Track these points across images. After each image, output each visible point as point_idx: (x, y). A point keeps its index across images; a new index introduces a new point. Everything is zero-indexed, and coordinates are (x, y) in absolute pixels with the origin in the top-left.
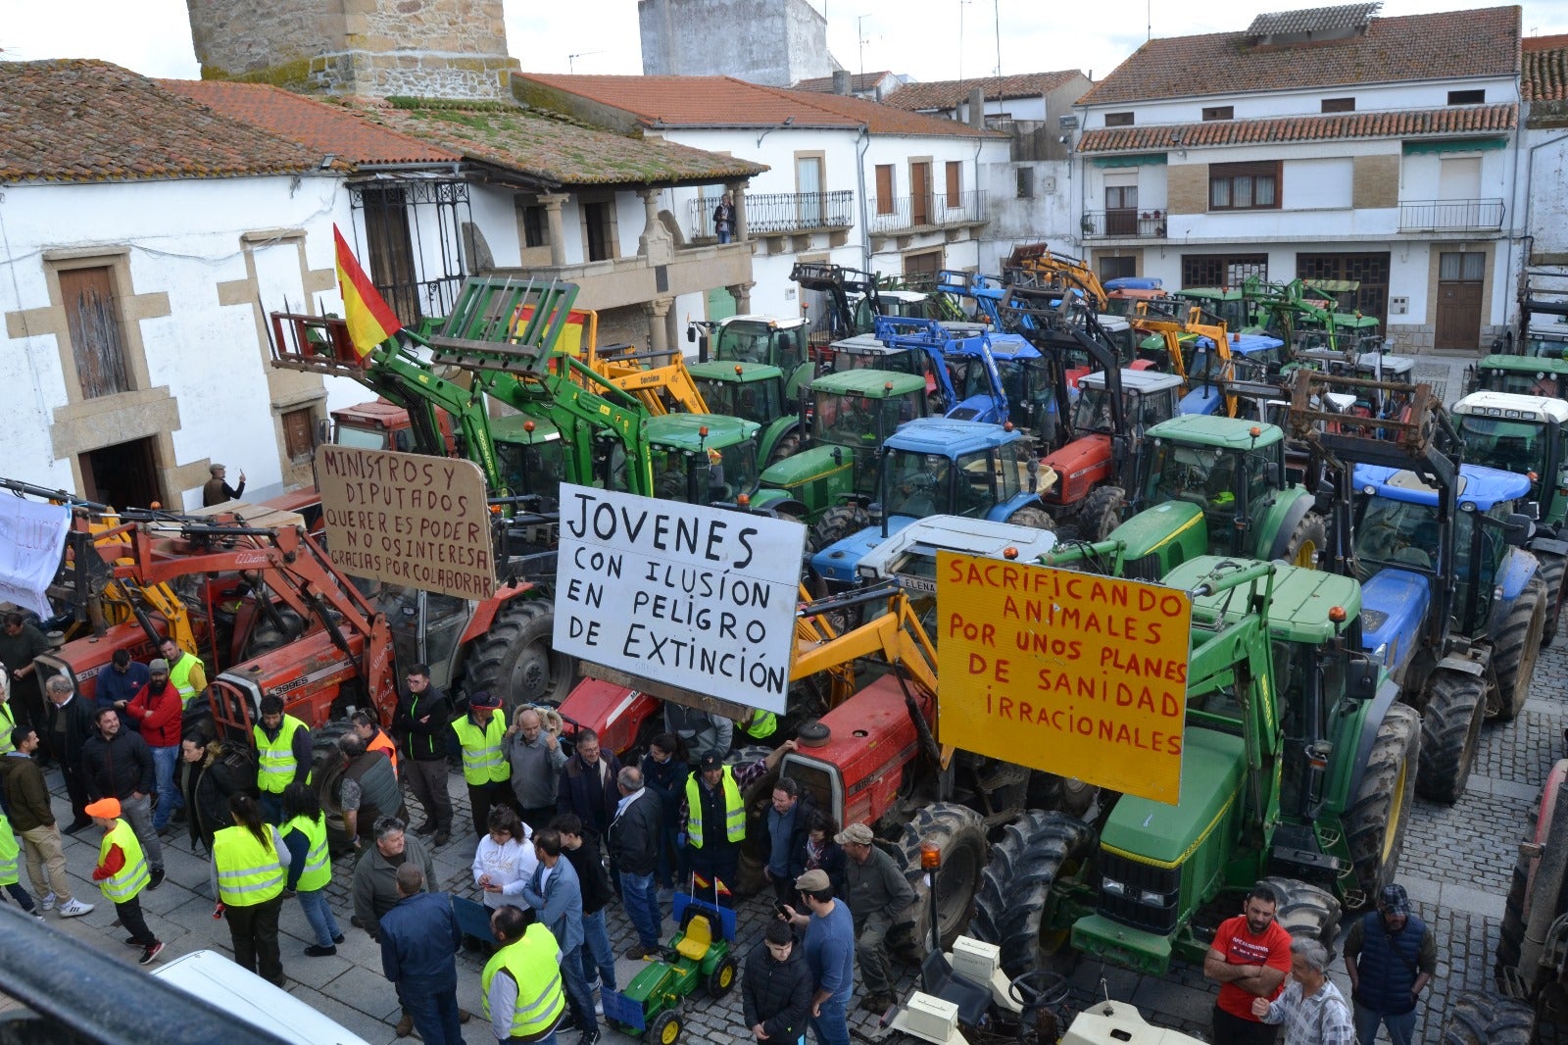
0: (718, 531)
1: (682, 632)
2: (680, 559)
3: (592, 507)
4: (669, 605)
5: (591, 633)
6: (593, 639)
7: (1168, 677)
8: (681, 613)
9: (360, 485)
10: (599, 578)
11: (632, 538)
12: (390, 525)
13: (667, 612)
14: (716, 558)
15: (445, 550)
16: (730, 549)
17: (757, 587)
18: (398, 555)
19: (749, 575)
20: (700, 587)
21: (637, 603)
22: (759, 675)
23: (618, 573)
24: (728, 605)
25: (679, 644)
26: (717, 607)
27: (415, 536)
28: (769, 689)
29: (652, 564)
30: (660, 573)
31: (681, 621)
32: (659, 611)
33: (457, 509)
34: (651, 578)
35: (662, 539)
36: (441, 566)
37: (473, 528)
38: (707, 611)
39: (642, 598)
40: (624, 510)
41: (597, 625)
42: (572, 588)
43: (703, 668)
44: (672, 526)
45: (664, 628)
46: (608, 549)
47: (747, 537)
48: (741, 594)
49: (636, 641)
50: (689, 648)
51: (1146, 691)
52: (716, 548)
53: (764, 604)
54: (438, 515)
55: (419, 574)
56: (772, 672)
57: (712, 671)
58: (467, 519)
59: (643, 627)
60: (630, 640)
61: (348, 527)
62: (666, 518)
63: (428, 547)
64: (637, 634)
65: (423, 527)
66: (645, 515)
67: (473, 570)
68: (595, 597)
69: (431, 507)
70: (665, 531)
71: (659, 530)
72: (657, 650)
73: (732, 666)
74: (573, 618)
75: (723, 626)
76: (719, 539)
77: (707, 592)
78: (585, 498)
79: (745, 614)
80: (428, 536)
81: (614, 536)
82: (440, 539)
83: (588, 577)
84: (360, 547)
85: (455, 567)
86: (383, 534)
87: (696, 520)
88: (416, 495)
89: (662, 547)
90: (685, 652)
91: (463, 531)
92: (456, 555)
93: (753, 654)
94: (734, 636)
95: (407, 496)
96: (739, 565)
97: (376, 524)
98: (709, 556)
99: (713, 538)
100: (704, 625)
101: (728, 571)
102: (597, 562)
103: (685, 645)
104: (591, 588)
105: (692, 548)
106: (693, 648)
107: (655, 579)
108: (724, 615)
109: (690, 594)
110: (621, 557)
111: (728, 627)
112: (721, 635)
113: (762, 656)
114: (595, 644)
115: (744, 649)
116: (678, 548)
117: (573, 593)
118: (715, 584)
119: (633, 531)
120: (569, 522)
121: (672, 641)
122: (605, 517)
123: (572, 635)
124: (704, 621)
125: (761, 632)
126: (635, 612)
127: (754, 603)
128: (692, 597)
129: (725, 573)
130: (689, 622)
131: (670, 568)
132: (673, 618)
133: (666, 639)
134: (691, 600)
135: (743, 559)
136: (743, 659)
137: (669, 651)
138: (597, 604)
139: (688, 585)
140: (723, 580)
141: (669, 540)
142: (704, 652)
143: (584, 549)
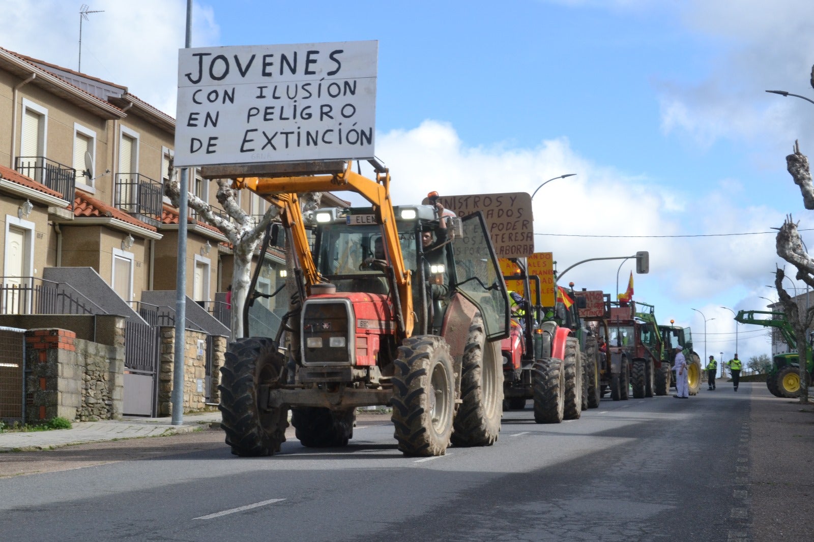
0: (312, 57)
1: (289, 126)
2: (283, 80)
3: (207, 60)
4: (277, 112)
5: (210, 145)
6: (211, 149)
8: (288, 113)
10: (217, 106)
11: (243, 74)
13: (275, 116)
14: (314, 73)
16: (323, 65)
17: (346, 83)
20: (302, 93)
21: (249, 116)
22: (353, 137)
23: (232, 100)
24: (325, 99)
25: (287, 134)
26: (315, 105)
28: (362, 144)
29: (261, 88)
30: (268, 92)
31: (288, 119)
32: (269, 117)
34: (261, 97)
35: (268, 69)
38: (309, 107)
39: (254, 112)
40: (236, 57)
41: (215, 138)
42: (191, 119)
43: (308, 144)
44: (276, 60)
45: (271, 128)
46: (221, 87)
47: (335, 56)
48: (334, 90)
49: (251, 140)
50: (296, 135)
52: (312, 67)
53: (353, 93)
56: (363, 133)
57: (315, 143)
59: (256, 130)
60: (245, 141)
62: (271, 56)
64: (250, 136)
66: (253, 57)
68: (212, 120)
70: (271, 64)
71: (265, 65)
72: (269, 141)
73: (333, 137)
74: (193, 140)
75: (322, 113)
76: (314, 61)
77: (308, 95)
78: (201, 55)
79: (337, 104)
81: (228, 76)
83: (205, 108)
87: (295, 54)
89: (269, 75)
90: (293, 139)
93: (347, 125)
94: (331, 118)
96: (330, 74)
98: (307, 72)
99: (309, 61)
100: (307, 116)
101: (323, 79)
102: (213, 97)
103: (292, 133)
104: (208, 115)
105: (294, 71)
106: (299, 133)
107: (264, 97)
108: (322, 107)
109: (294, 100)
110: (234, 89)
111: (326, 114)
112: (321, 119)
113: (354, 125)
114: (214, 152)
115: (340, 124)
116: (282, 73)
117: (192, 122)
118: (313, 89)
119: (243, 70)
120: (186, 75)
121: (282, 133)
122: (220, 64)
123: (192, 151)
124: (307, 114)
125: (352, 110)
126: (248, 122)
127: (345, 94)
128: (295, 101)
129: (321, 80)
130: (294, 117)
131: (276, 87)
132: (281, 118)
133: (276, 133)
134: (295, 104)
135: (334, 69)
136: (340, 130)
137: (279, 141)
138: (215, 124)
139: (292, 94)
140: (320, 85)
141: (274, 69)
142: (308, 134)
143: (200, 90)
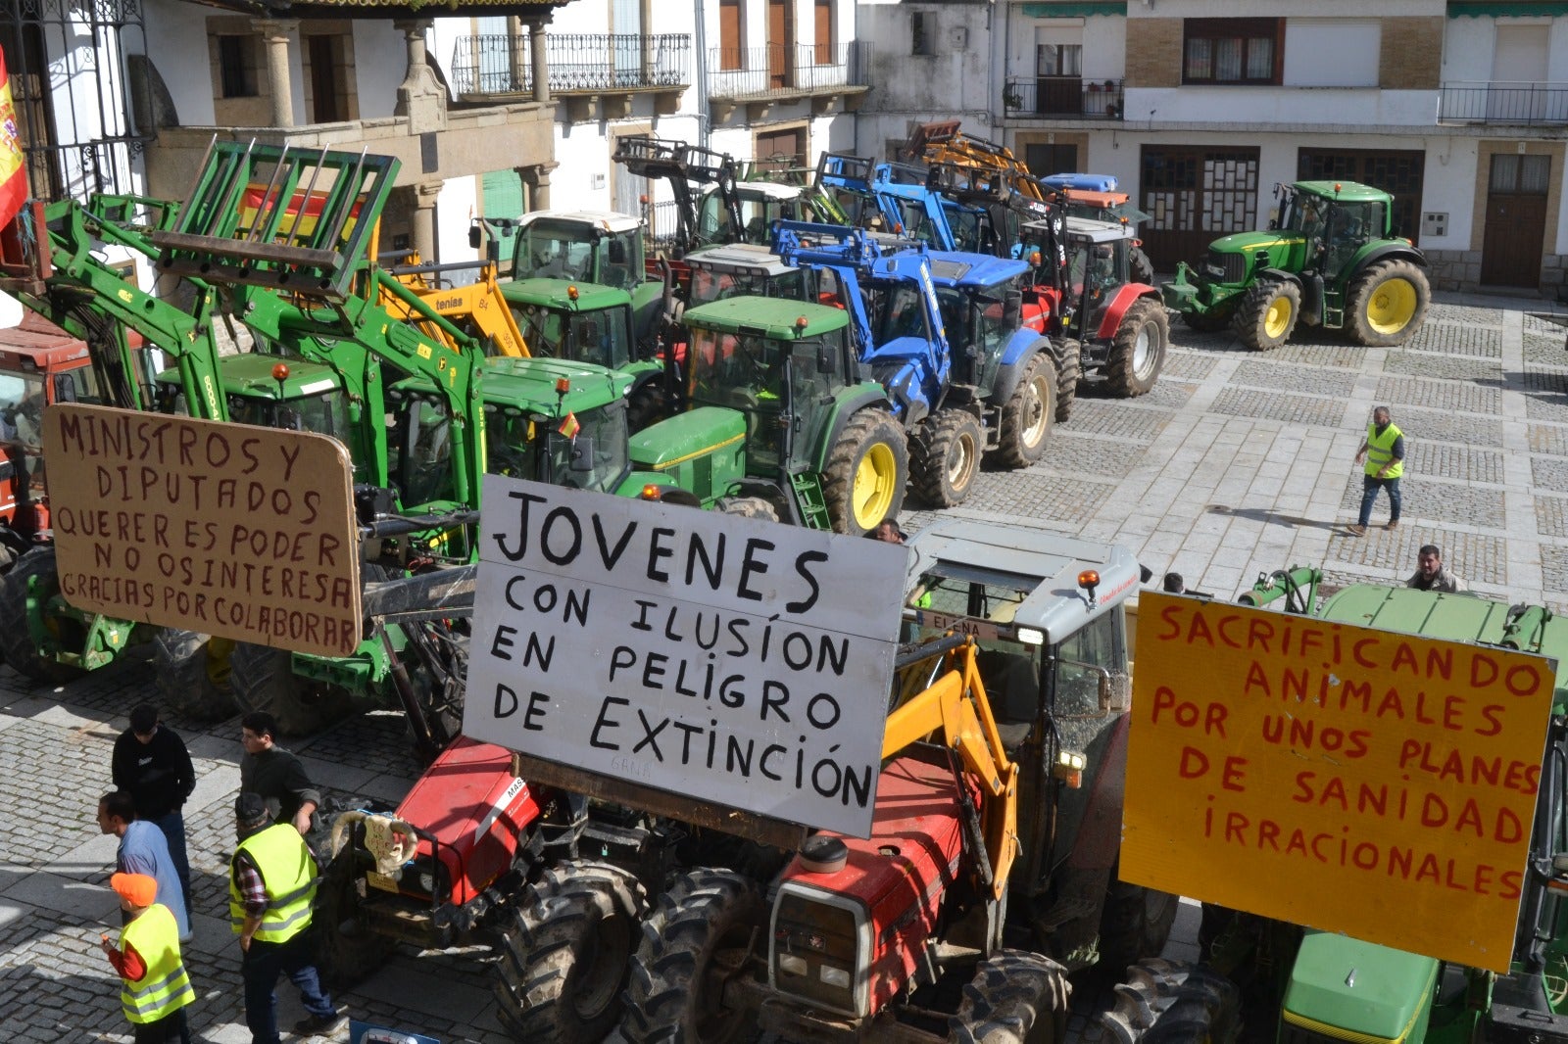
0: (759, 555)
1: (695, 712)
2: (692, 595)
3: (538, 513)
4: (672, 669)
5: (532, 710)
6: (535, 719)
7: (1508, 784)
8: (695, 680)
9: (123, 470)
10: (549, 625)
11: (609, 562)
12: (175, 534)
13: (669, 680)
14: (757, 596)
15: (276, 577)
16: (780, 581)
17: (826, 642)
18: (187, 582)
19: (816, 623)
20: (727, 641)
21: (615, 664)
22: (827, 778)
23: (582, 617)
24: (775, 667)
25: (688, 729)
26: (754, 674)
27: (221, 552)
28: (845, 801)
29: (644, 605)
30: (657, 618)
31: (692, 694)
32: (653, 678)
33: (300, 511)
34: (642, 625)
35: (662, 564)
36: (266, 601)
37: (328, 543)
38: (739, 678)
39: (625, 657)
40: (596, 519)
41: (544, 698)
42: (499, 639)
43: (730, 767)
44: (680, 545)
45: (662, 705)
46: (565, 579)
47: (809, 565)
48: (797, 651)
49: (614, 724)
50: (706, 736)
51: (1471, 805)
52: (755, 582)
53: (838, 669)
54: (265, 519)
55: (225, 614)
56: (850, 772)
57: (746, 771)
58: (317, 529)
59: (625, 702)
60: (601, 721)
61: (97, 537)
62: (670, 532)
63: (242, 573)
64: (614, 712)
65: (235, 539)
66: (632, 527)
67: (324, 610)
68: (541, 654)
69: (252, 508)
70: (667, 553)
71: (656, 552)
72: (650, 737)
73: (783, 765)
74: (501, 688)
75: (766, 702)
76: (761, 568)
77: (740, 648)
78: (526, 498)
79: (804, 685)
80: (244, 552)
81: (577, 559)
82: (267, 558)
83: (528, 622)
84: (118, 569)
85: (291, 604)
86: (162, 549)
87: (722, 538)
88: (227, 487)
89: (663, 577)
90: (699, 745)
91: (310, 548)
92: (294, 585)
93: (818, 745)
94: (785, 718)
95: (209, 489)
96: (793, 608)
97: (148, 530)
98: (743, 592)
99: (750, 565)
100: (733, 700)
101: (776, 617)
102: (545, 599)
103: (699, 730)
104: (534, 641)
105: (715, 581)
106: (713, 735)
107: (648, 628)
108: (768, 684)
109: (709, 651)
110: (588, 592)
111: (776, 704)
112: (763, 716)
113: (833, 749)
114: (539, 728)
115: (803, 739)
116: (689, 580)
117: (501, 647)
118: (753, 635)
119: (610, 552)
120: (496, 536)
121: (677, 725)
122: (562, 529)
123: (498, 714)
124: (733, 694)
125: (833, 714)
126: (611, 678)
127: (820, 667)
128: (712, 656)
129: (771, 619)
130: (707, 695)
131: (674, 610)
132: (679, 689)
133: (666, 722)
134: (711, 661)
135: (803, 599)
136: (801, 753)
137: (670, 741)
138: (544, 665)
139: (707, 639)
140: (768, 630)
141: (673, 567)
142: (733, 742)
143: (521, 578)
